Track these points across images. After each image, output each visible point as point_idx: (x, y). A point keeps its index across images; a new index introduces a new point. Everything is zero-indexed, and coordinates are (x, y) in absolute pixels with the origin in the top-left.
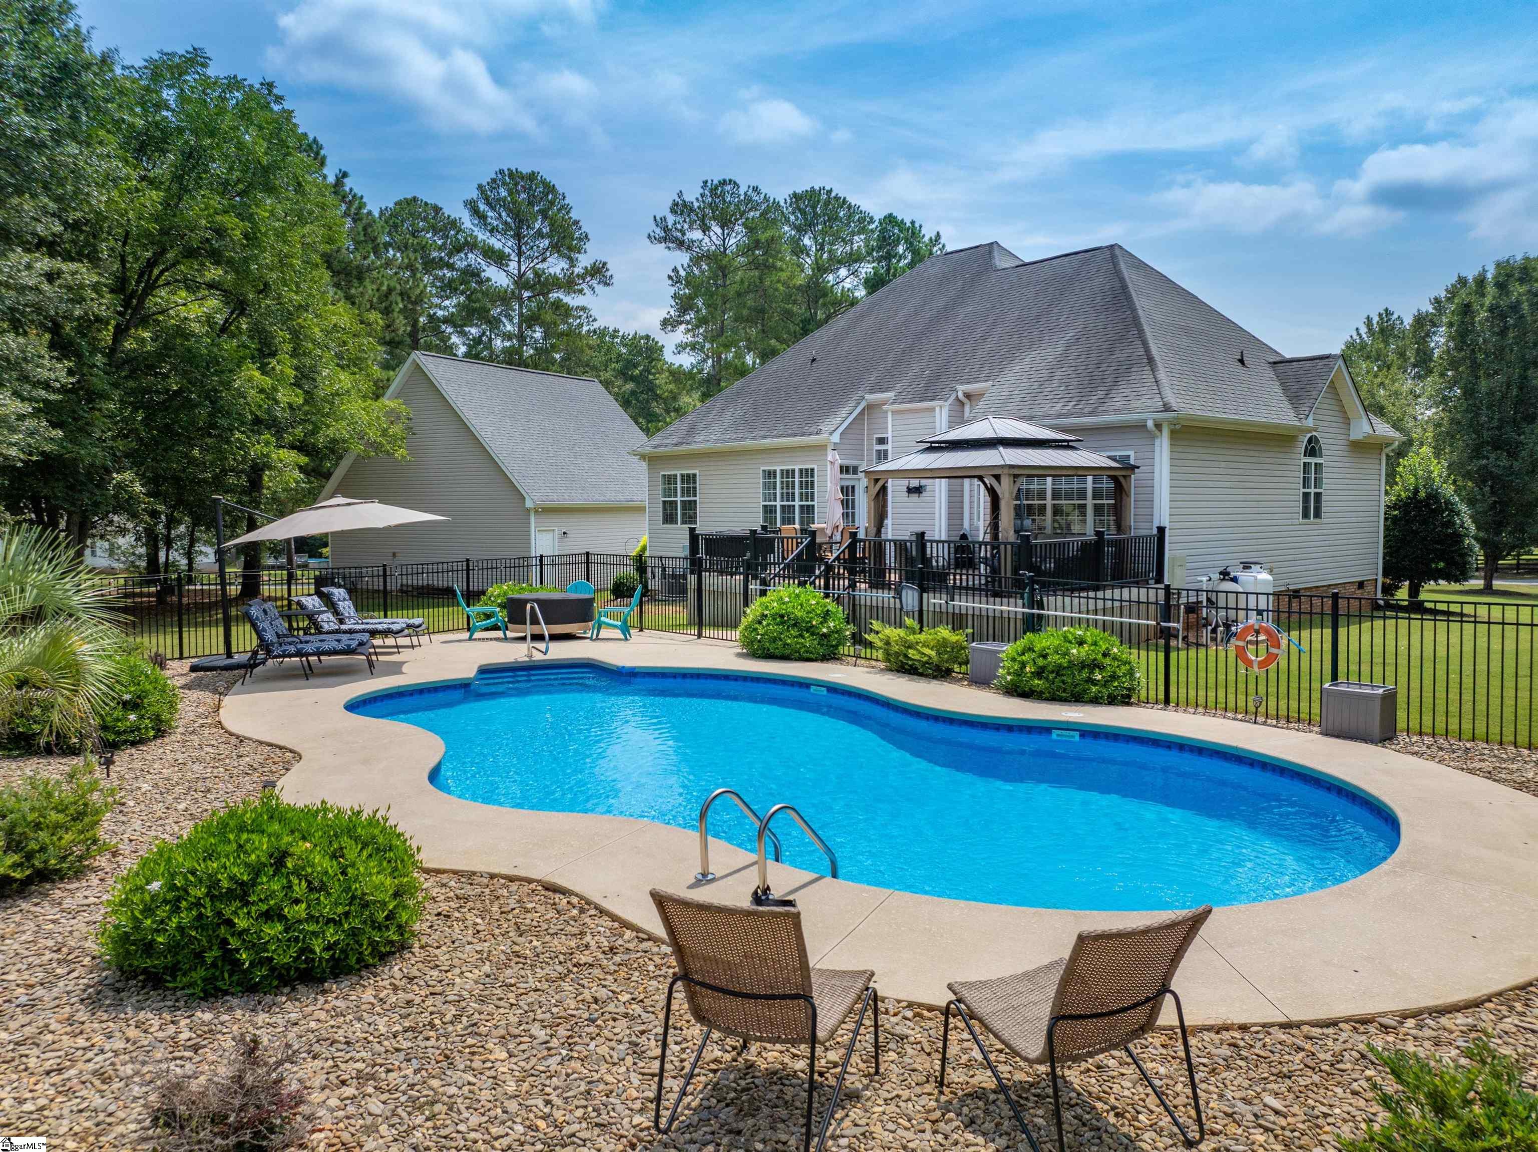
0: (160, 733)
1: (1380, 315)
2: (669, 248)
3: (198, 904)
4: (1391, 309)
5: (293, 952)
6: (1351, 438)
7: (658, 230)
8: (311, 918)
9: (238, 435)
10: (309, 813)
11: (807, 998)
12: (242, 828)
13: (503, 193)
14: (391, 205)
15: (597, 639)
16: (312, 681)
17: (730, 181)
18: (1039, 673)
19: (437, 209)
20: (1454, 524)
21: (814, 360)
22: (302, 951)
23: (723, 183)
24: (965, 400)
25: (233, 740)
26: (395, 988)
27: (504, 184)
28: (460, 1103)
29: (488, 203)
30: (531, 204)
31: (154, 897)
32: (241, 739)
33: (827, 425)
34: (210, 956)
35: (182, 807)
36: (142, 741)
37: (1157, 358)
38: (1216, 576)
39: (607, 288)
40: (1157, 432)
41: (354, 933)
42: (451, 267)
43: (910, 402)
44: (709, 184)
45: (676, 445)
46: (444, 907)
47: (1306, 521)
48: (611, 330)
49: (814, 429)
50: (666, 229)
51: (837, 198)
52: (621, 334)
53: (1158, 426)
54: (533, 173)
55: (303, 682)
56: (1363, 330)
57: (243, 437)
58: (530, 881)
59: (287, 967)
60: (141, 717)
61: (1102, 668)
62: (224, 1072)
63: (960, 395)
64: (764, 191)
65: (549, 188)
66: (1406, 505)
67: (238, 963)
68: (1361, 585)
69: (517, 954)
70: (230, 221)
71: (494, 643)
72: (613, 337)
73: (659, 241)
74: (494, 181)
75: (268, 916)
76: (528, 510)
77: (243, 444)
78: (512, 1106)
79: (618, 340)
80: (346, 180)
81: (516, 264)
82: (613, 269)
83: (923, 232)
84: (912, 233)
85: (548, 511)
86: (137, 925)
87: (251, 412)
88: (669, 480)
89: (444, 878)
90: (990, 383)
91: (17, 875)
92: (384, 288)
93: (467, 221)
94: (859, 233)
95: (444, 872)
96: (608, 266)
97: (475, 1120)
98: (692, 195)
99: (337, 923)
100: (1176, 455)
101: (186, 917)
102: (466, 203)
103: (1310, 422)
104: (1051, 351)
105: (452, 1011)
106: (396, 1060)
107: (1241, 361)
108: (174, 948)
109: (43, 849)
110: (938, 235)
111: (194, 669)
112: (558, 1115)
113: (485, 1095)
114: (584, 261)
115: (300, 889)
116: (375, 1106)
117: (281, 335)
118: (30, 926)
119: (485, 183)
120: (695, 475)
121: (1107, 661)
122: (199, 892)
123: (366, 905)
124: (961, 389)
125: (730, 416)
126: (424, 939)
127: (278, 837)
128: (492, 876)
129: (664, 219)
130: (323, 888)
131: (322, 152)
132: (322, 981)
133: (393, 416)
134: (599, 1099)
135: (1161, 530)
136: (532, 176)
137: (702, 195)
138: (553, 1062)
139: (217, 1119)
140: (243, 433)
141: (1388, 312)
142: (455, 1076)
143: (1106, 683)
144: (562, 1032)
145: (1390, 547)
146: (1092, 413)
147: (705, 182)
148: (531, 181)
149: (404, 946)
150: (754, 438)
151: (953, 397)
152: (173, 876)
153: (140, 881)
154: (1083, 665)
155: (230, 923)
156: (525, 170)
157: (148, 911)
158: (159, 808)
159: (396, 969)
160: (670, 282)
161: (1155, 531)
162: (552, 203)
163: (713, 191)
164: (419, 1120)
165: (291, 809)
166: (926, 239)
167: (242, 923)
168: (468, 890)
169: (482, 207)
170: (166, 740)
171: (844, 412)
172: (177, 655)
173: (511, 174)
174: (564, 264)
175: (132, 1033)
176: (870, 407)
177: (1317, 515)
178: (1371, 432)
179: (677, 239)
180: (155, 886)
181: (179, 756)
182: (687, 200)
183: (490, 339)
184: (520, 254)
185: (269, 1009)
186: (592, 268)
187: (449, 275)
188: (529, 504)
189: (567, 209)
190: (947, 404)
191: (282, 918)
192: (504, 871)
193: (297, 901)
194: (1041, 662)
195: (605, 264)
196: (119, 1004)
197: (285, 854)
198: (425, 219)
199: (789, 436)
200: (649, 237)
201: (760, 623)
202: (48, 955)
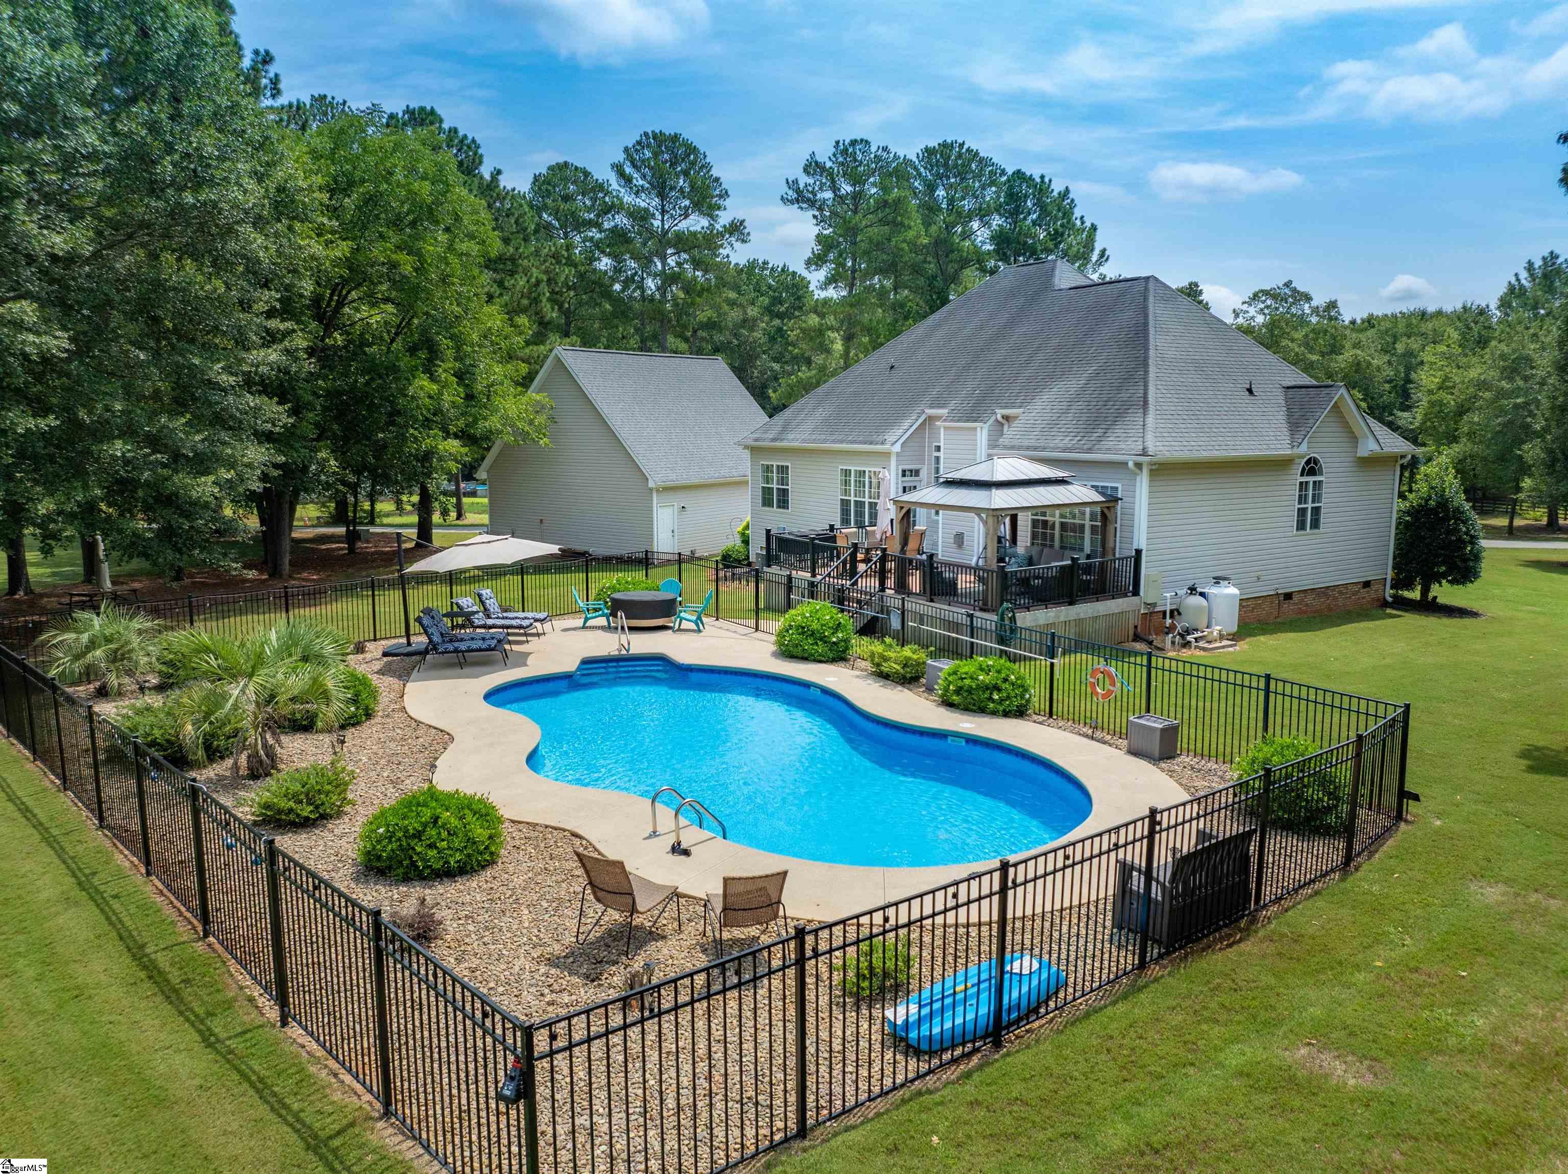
0: (369, 715)
1: (1544, 258)
2: (802, 208)
3: (399, 840)
4: (1557, 251)
5: (441, 863)
6: (1358, 455)
7: (790, 192)
8: (449, 848)
9: (412, 431)
10: (450, 796)
11: (631, 894)
12: (418, 805)
13: (648, 154)
14: (544, 171)
15: (679, 630)
16: (467, 670)
17: (862, 140)
18: (958, 691)
19: (586, 174)
20: (1459, 530)
21: (892, 367)
22: (446, 863)
23: (854, 143)
24: (1004, 421)
25: (414, 724)
26: (487, 882)
27: (649, 145)
28: (504, 929)
29: (634, 166)
30: (673, 164)
31: (381, 835)
32: (418, 723)
33: (891, 438)
34: (405, 863)
35: (385, 774)
36: (358, 723)
37: (1151, 400)
38: (1182, 592)
39: (744, 245)
40: (1137, 471)
41: (469, 856)
42: (598, 226)
43: (958, 421)
44: (841, 144)
45: (774, 440)
46: (518, 843)
47: (1303, 532)
48: (760, 262)
49: (880, 438)
50: (798, 191)
51: (969, 150)
52: (770, 266)
53: (1139, 465)
54: (676, 135)
55: (458, 671)
56: (1524, 275)
57: (416, 433)
58: (564, 830)
59: (439, 870)
60: (357, 708)
61: (999, 690)
62: (413, 911)
63: (999, 417)
64: (893, 151)
65: (691, 149)
66: (1418, 512)
67: (418, 867)
68: (1367, 584)
69: (546, 869)
70: (402, 257)
71: (600, 632)
72: (764, 269)
73: (792, 202)
74: (639, 143)
75: (432, 846)
76: (651, 490)
77: (416, 438)
78: (525, 931)
79: (767, 272)
80: (500, 177)
81: (659, 223)
82: (749, 227)
83: (1052, 187)
84: (1041, 188)
85: (669, 489)
86: (374, 848)
87: (422, 414)
88: (768, 469)
89: (521, 826)
90: (1021, 410)
91: (312, 816)
92: (533, 280)
93: (614, 184)
94: (990, 185)
95: (520, 822)
96: (745, 224)
97: (509, 935)
98: (825, 155)
99: (461, 851)
100: (1154, 489)
101: (395, 845)
102: (613, 166)
103: (1304, 448)
104: (1072, 384)
105: (510, 892)
106: (482, 912)
107: (1250, 391)
108: (389, 858)
109: (323, 804)
110: (1067, 190)
111: (385, 654)
112: (542, 936)
113: (515, 927)
114: (724, 219)
115: (444, 834)
116: (471, 928)
117: (444, 342)
118: (321, 842)
119: (630, 146)
120: (787, 467)
121: (1004, 686)
122: (400, 834)
123: (475, 843)
124: (1000, 412)
125: (821, 413)
126: (504, 859)
127: (435, 808)
128: (547, 827)
129: (796, 182)
130: (455, 834)
131: (480, 151)
132: (455, 876)
133: (539, 409)
134: (560, 930)
135: (1139, 552)
136: (675, 138)
137: (834, 155)
138: (546, 917)
139: (411, 926)
140: (416, 429)
141: (1553, 256)
142: (505, 919)
143: (1001, 701)
144: (554, 904)
145: (1401, 549)
146: (1089, 451)
147: (837, 142)
148: (674, 143)
149: (492, 863)
150: (834, 442)
151: (993, 418)
152: (388, 825)
153: (374, 827)
154: (986, 688)
155: (413, 849)
156: (669, 131)
157: (379, 842)
158: (373, 774)
159: (488, 873)
160: (815, 221)
161: (1134, 554)
162: (693, 163)
163: (845, 152)
164: (487, 933)
165: (442, 793)
166: (1055, 194)
167: (418, 849)
168: (533, 834)
169: (628, 170)
170: (372, 722)
171: (906, 424)
172: (372, 637)
173: (655, 137)
174: (705, 222)
175: (375, 894)
176: (931, 419)
177: (1315, 524)
178: (1377, 448)
179: (809, 200)
180: (381, 830)
181: (381, 736)
182: (819, 160)
183: (643, 279)
184: (663, 212)
185: (430, 888)
186: (731, 225)
187: (598, 236)
188: (651, 484)
189: (707, 167)
190: (986, 426)
191: (437, 848)
192: (553, 824)
193: (443, 840)
194: (960, 683)
195: (742, 222)
196: (367, 882)
197: (438, 818)
198: (574, 183)
199: (860, 443)
200: (782, 198)
201: (787, 631)
202: (333, 858)
